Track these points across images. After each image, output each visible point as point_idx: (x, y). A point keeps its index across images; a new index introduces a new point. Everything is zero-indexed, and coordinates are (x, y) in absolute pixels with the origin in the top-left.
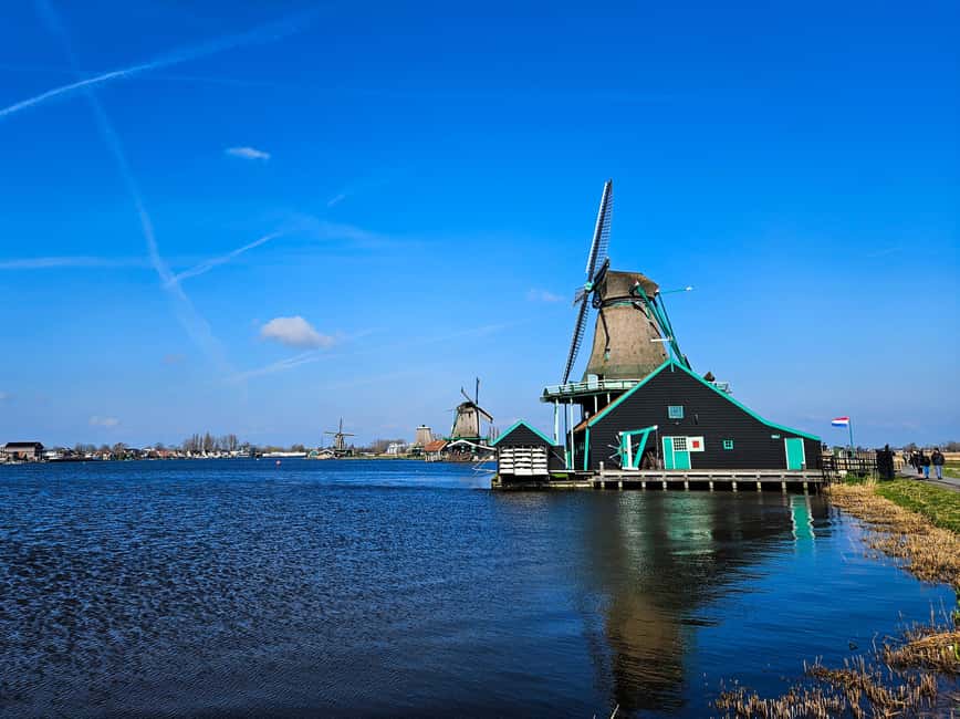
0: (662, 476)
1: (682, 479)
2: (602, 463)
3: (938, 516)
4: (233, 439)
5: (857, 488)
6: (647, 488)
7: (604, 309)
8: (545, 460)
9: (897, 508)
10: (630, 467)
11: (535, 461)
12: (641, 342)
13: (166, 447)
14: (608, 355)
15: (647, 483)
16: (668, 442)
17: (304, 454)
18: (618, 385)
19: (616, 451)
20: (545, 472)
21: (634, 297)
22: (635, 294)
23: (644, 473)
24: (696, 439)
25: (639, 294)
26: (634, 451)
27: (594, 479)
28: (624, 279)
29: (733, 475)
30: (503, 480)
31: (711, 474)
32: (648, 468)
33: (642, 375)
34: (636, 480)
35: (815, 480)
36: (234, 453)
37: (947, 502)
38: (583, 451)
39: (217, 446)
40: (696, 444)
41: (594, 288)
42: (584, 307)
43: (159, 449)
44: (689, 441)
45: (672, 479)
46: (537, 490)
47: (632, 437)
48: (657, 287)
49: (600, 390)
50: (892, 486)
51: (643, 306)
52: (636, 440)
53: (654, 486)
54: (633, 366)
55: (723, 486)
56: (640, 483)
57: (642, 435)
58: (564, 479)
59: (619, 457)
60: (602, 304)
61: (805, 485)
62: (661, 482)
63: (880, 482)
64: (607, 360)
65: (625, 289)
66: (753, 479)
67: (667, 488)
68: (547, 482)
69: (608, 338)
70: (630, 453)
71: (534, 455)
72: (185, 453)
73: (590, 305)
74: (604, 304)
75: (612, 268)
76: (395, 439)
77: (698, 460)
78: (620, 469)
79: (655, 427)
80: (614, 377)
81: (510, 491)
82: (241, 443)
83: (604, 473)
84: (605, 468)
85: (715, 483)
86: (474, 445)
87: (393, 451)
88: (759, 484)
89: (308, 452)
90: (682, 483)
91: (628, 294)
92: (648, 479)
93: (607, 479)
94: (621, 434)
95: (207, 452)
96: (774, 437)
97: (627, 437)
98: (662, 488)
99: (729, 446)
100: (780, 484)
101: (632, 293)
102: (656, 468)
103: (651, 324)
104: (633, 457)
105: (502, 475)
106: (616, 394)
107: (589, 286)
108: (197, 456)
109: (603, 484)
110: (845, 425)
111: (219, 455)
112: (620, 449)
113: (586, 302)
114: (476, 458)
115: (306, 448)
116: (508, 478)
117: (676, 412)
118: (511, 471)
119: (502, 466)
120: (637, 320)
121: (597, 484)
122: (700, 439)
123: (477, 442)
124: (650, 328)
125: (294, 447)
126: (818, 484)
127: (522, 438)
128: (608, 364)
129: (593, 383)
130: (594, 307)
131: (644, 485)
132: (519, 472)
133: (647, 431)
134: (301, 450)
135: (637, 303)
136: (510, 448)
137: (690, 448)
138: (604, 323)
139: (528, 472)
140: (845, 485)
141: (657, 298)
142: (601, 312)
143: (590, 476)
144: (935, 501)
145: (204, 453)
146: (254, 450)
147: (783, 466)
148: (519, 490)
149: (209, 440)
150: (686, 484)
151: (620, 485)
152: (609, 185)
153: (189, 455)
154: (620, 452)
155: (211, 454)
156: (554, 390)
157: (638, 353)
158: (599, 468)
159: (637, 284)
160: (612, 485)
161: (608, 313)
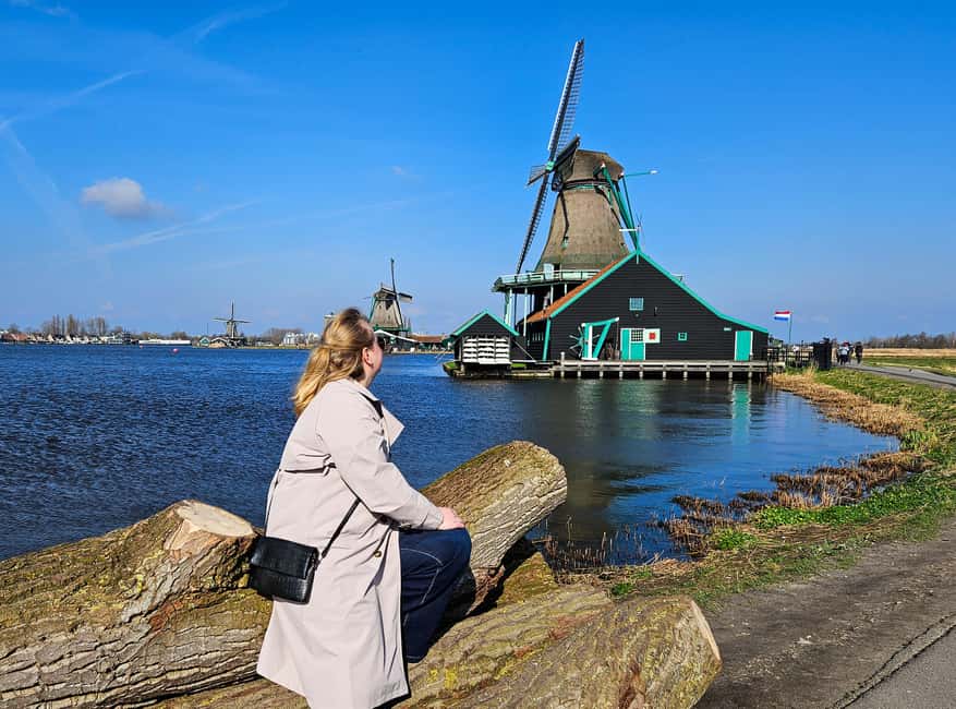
0: (620, 366)
1: (638, 369)
2: (563, 353)
3: (877, 395)
4: (101, 323)
5: (798, 377)
6: (604, 377)
7: (565, 192)
8: (507, 350)
9: (838, 391)
10: (590, 358)
11: (498, 350)
12: (601, 231)
13: (21, 329)
14: (566, 244)
15: (605, 372)
16: (626, 333)
17: (188, 342)
18: (576, 276)
19: (577, 342)
20: (507, 361)
21: (597, 180)
22: (600, 176)
23: (602, 363)
24: (652, 331)
25: (604, 176)
26: (595, 342)
27: (554, 368)
28: (587, 158)
29: (685, 365)
30: (466, 369)
31: (665, 365)
32: (606, 359)
33: (603, 266)
34: (595, 369)
35: (761, 370)
36: (105, 339)
37: (883, 385)
38: (543, 342)
39: (83, 330)
40: (652, 336)
41: (555, 168)
42: (543, 188)
43: (14, 332)
44: (646, 332)
45: (628, 369)
46: (500, 378)
47: (594, 328)
48: (621, 169)
49: (555, 281)
50: (830, 374)
51: (606, 190)
52: (597, 331)
53: (611, 375)
54: (591, 255)
55: (675, 375)
56: (598, 372)
57: (604, 326)
58: (522, 369)
59: (580, 347)
60: (563, 187)
61: (750, 375)
62: (618, 372)
63: (818, 371)
64: (564, 249)
65: (589, 170)
66: (703, 369)
67: (624, 377)
68: (509, 371)
69: (567, 225)
70: (590, 344)
71: (498, 345)
72: (46, 337)
73: (549, 186)
74: (565, 186)
75: (581, 147)
76: (292, 328)
77: (653, 351)
78: (580, 359)
79: (617, 319)
80: (572, 267)
81: (473, 379)
82: (112, 327)
83: (564, 363)
84: (566, 358)
85: (668, 372)
86: (393, 337)
87: (289, 341)
88: (708, 374)
89: (192, 340)
90: (637, 373)
91: (592, 177)
92: (606, 369)
93: (568, 369)
94: (583, 325)
95: (72, 336)
96: (726, 329)
97: (589, 328)
98: (618, 377)
99: (683, 337)
100: (727, 373)
101: (596, 176)
102: (614, 358)
103: (613, 210)
104: (593, 348)
105: (465, 364)
106: (573, 285)
107: (550, 165)
108: (61, 341)
109: (562, 374)
110: (786, 319)
111: (87, 340)
112: (581, 339)
113: (545, 183)
114: (395, 350)
115: (188, 335)
116: (472, 367)
117: (636, 305)
118: (474, 361)
119: (465, 355)
120: (599, 206)
121: (557, 374)
122: (657, 331)
123: (396, 333)
124: (611, 214)
125: (174, 334)
126: (763, 373)
127: (486, 328)
128: (565, 253)
129: (549, 273)
130: (553, 189)
131: (601, 374)
132: (483, 361)
133: (608, 323)
134: (184, 338)
135: (600, 187)
136: (474, 338)
137: (646, 339)
138: (565, 210)
139: (491, 362)
140: (786, 374)
141: (620, 183)
142: (561, 195)
143: (551, 366)
144: (873, 385)
145: (68, 338)
146: (128, 336)
147: (731, 358)
148: (482, 378)
149: (72, 323)
150: (641, 374)
151: (579, 374)
152: (581, 45)
153: (51, 339)
154: (581, 343)
155: (78, 340)
156: (508, 279)
157: (597, 243)
158: (560, 358)
159: (604, 166)
160: (571, 375)
161: (570, 196)
